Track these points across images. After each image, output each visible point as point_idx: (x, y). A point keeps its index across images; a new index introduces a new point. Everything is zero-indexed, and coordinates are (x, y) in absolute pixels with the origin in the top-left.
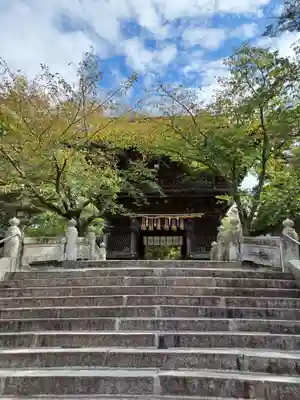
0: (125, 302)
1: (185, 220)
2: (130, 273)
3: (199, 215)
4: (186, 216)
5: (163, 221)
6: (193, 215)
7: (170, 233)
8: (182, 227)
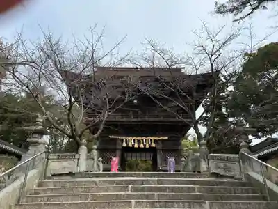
3: (167, 138)
6: (161, 138)
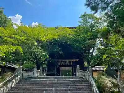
0: (47, 87)
1: (72, 61)
2: (50, 80)
3: (77, 60)
4: (73, 60)
5: (65, 62)
7: (67, 66)
8: (71, 64)
